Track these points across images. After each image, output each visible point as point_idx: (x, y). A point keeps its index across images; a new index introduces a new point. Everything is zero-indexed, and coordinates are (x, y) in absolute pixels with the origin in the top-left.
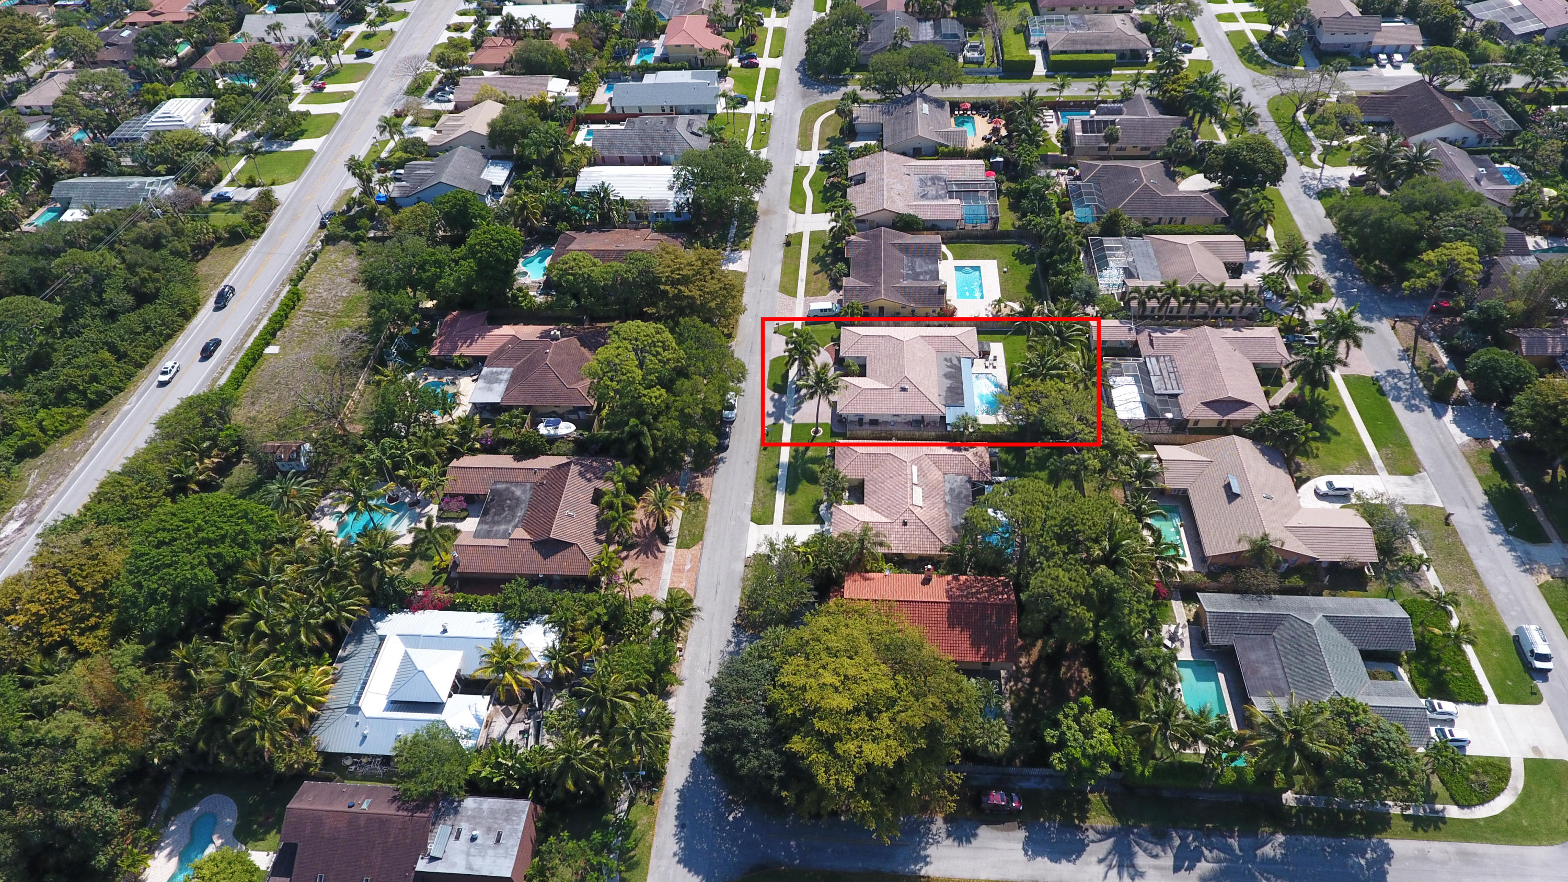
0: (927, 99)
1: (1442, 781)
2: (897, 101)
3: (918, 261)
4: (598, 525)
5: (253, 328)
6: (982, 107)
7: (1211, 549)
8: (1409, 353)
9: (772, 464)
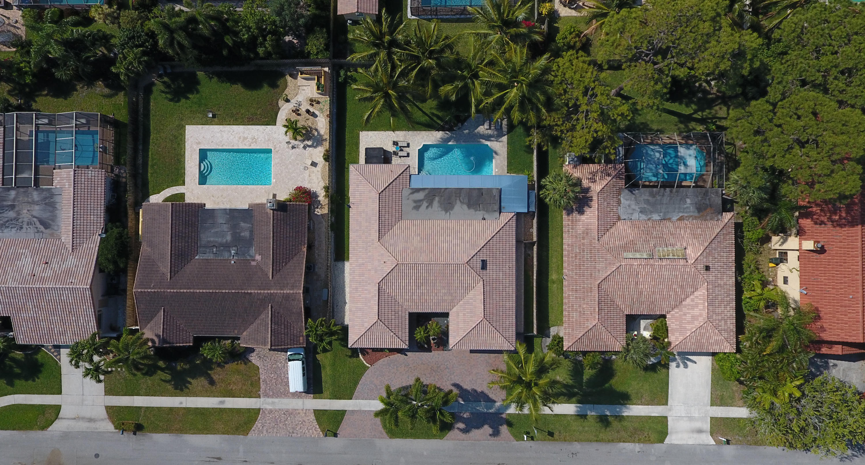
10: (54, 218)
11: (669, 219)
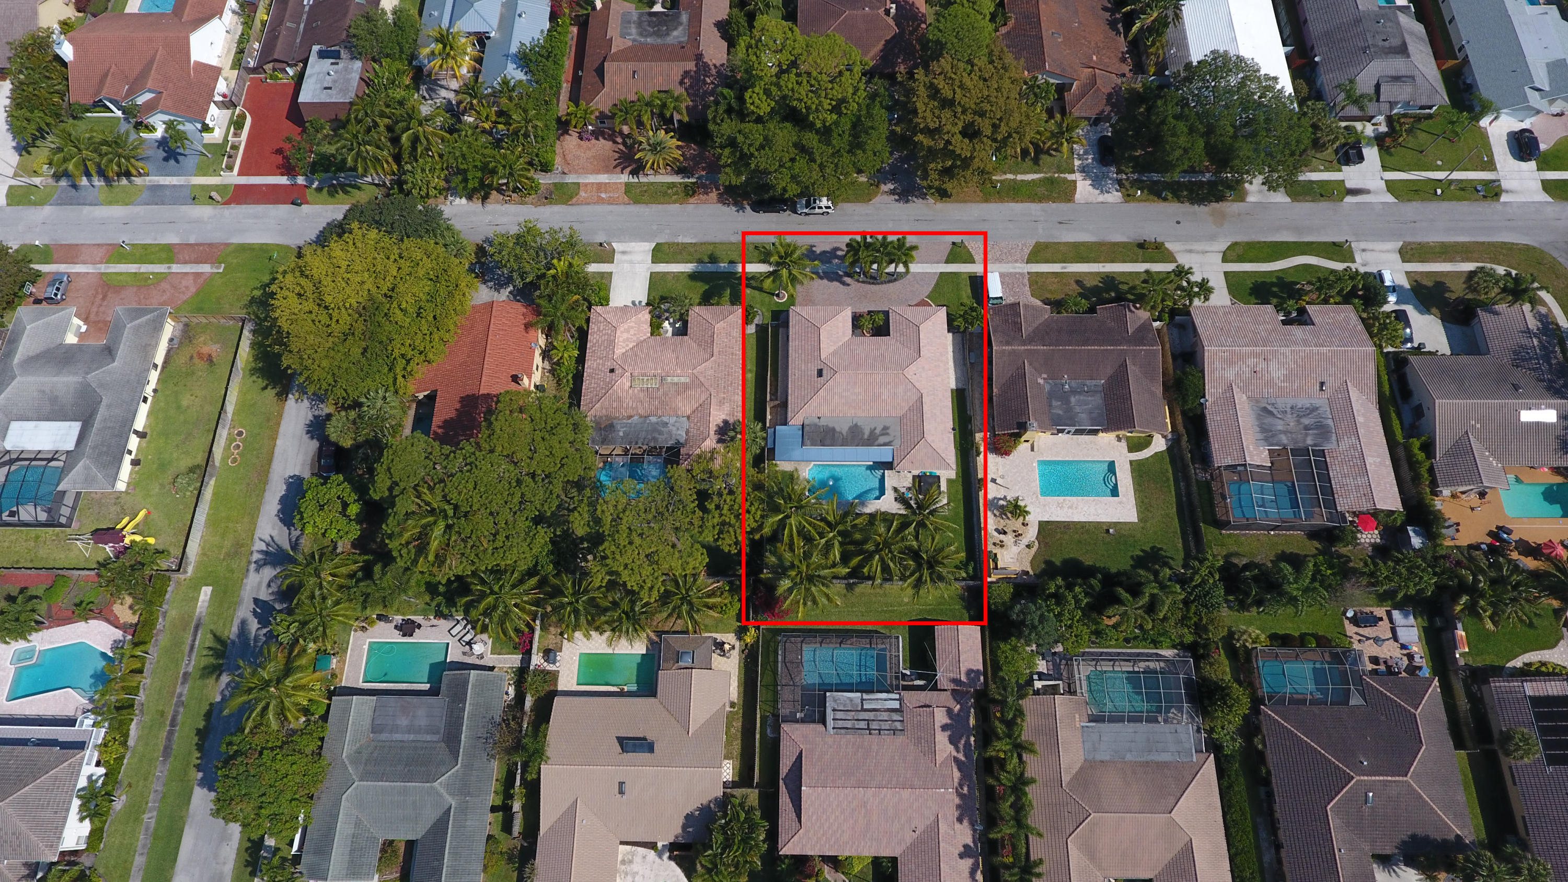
10: (1259, 417)
11: (641, 417)
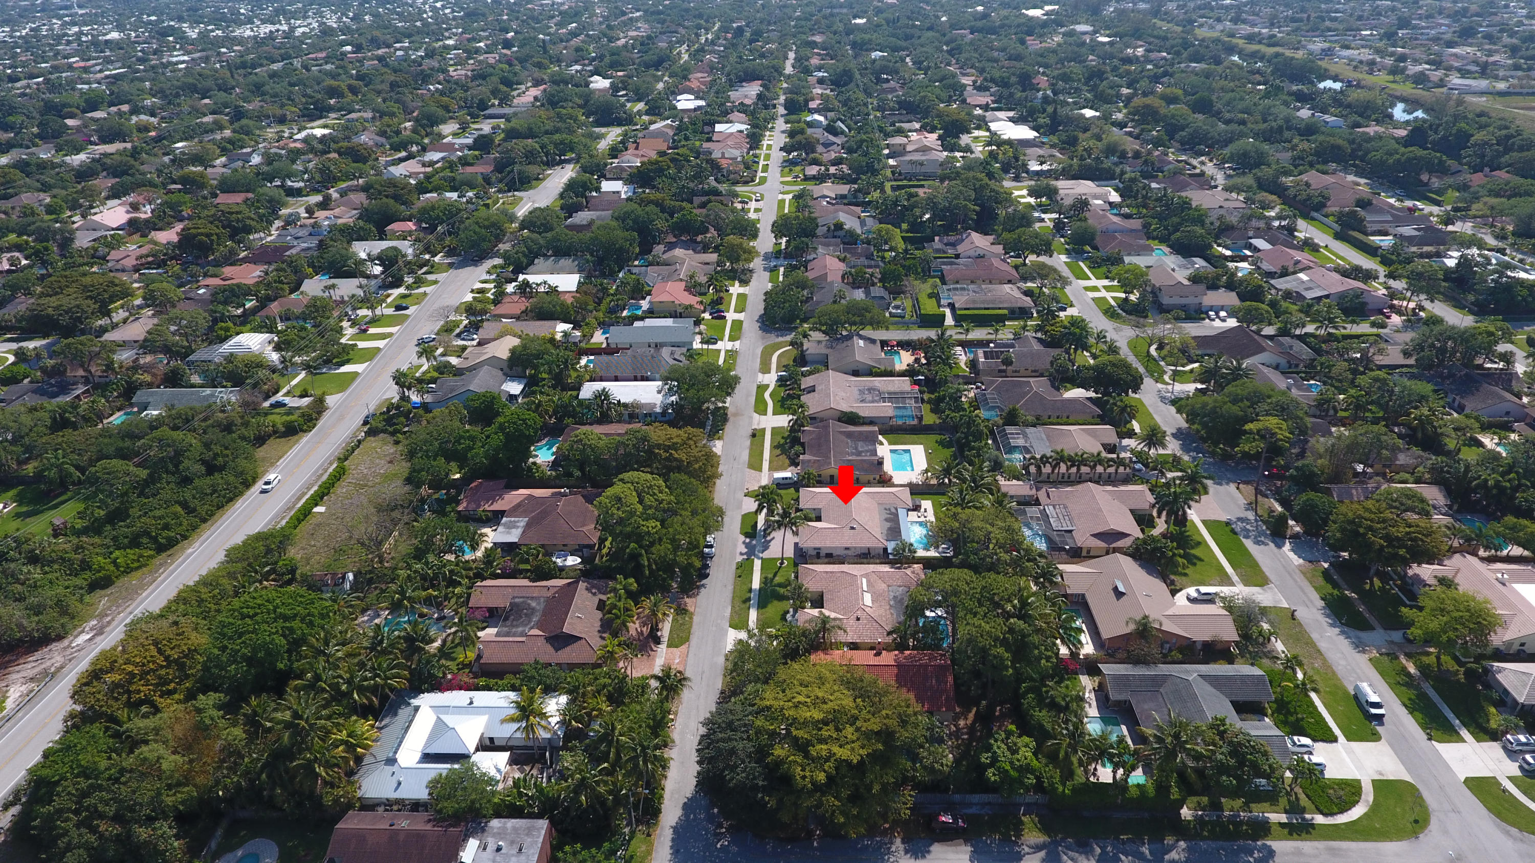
0: (861, 337)
1: (1307, 796)
2: (838, 339)
3: (860, 444)
4: (601, 626)
5: (304, 494)
6: (905, 345)
7: (1106, 634)
8: (1252, 506)
9: (745, 588)
